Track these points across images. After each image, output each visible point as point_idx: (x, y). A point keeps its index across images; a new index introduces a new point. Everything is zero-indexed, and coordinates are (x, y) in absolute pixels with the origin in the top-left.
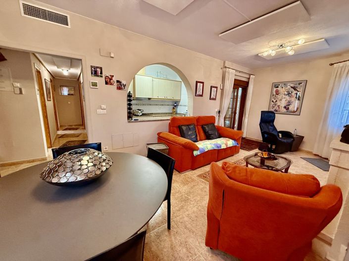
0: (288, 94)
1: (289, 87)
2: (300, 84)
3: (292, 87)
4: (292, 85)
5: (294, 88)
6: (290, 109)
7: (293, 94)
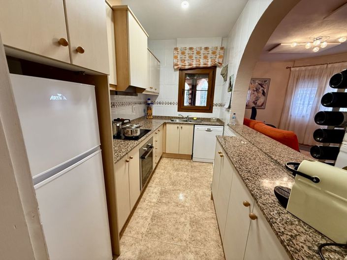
0: (256, 90)
1: (257, 83)
2: (265, 81)
3: (259, 84)
4: (260, 82)
5: (261, 85)
6: (258, 103)
7: (260, 90)
